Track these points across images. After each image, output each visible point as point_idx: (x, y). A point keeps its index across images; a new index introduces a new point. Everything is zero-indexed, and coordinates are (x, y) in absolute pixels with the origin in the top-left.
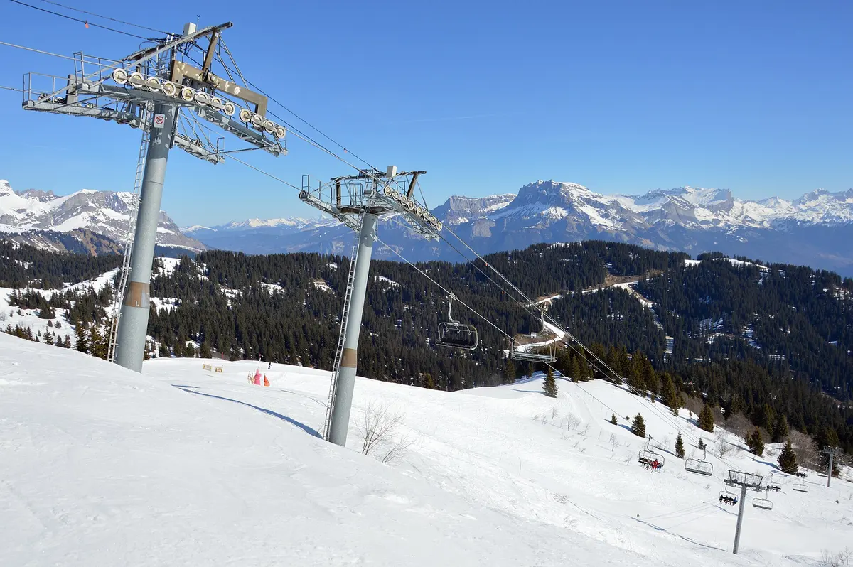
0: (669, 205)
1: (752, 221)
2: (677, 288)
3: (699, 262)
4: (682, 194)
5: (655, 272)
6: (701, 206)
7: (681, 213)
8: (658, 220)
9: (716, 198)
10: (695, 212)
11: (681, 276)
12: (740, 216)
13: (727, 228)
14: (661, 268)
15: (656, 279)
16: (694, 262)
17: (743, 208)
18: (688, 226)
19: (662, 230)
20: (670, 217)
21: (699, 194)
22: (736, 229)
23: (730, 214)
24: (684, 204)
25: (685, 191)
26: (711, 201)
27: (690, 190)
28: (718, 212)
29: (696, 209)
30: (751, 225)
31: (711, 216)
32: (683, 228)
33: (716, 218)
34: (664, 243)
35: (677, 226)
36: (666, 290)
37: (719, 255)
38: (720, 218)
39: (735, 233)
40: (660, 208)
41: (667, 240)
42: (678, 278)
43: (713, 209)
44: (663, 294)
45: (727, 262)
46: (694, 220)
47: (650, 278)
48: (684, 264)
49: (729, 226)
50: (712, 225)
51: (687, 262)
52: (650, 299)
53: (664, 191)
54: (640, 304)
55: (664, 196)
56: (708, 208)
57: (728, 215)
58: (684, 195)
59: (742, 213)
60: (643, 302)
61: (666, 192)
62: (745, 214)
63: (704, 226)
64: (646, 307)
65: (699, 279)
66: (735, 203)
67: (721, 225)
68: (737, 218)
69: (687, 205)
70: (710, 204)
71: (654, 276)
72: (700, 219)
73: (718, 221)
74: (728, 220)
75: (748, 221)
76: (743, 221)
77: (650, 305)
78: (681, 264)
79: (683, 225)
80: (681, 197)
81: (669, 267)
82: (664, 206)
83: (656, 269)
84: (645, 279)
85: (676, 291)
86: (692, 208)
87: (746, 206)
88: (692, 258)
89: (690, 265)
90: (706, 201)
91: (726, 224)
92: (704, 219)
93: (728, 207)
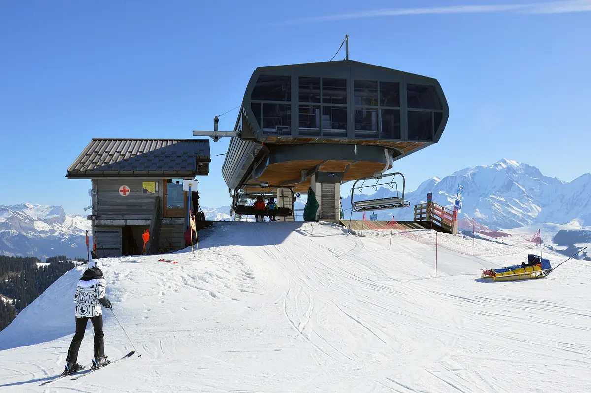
0: (12, 218)
1: (80, 231)
2: (33, 287)
3: (49, 264)
4: (23, 210)
5: (13, 274)
6: (39, 219)
7: (23, 225)
8: (3, 231)
9: (52, 213)
10: (35, 224)
11: (34, 276)
12: (70, 227)
13: (61, 237)
14: (17, 271)
15: (14, 280)
16: (44, 265)
17: (72, 221)
18: (29, 235)
19: (7, 240)
20: (14, 228)
21: (38, 210)
22: (68, 237)
23: (63, 225)
24: (26, 218)
25: (25, 207)
26: (47, 215)
27: (30, 206)
28: (54, 224)
29: (35, 222)
30: (79, 234)
31: (47, 228)
32: (26, 237)
33: (52, 229)
34: (10, 250)
35: (20, 236)
36: (24, 289)
37: (64, 258)
38: (55, 228)
39: (68, 240)
40: (5, 221)
41: (12, 247)
42: (32, 278)
43: (50, 222)
44: (21, 291)
45: (71, 263)
46: (35, 230)
47: (9, 279)
48: (37, 266)
49: (63, 235)
50: (49, 235)
51: (39, 265)
52: (10, 297)
53: (8, 207)
54: (3, 302)
55: (8, 211)
56: (45, 221)
57: (61, 227)
58: (25, 211)
59: (72, 225)
60: (4, 300)
61: (10, 208)
62: (74, 226)
63: (42, 235)
64: (8, 304)
65: (49, 278)
66: (67, 217)
67: (56, 234)
68: (68, 229)
69: (28, 218)
70: (46, 218)
71: (12, 278)
72: (39, 229)
73: (53, 231)
74: (62, 231)
75: (77, 231)
76: (73, 231)
77: (11, 301)
78: (34, 267)
79: (25, 234)
80: (23, 212)
81: (24, 269)
82: (8, 219)
83: (13, 272)
84: (4, 280)
85: (31, 289)
86: (32, 221)
87: (75, 219)
88: (42, 260)
89: (42, 267)
90: (43, 215)
91: (60, 234)
92: (42, 229)
93: (61, 220)
